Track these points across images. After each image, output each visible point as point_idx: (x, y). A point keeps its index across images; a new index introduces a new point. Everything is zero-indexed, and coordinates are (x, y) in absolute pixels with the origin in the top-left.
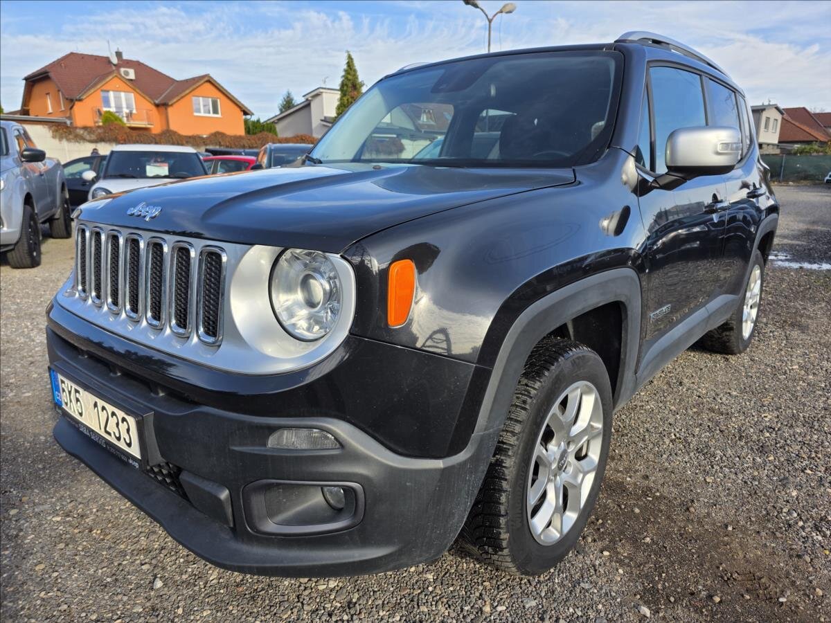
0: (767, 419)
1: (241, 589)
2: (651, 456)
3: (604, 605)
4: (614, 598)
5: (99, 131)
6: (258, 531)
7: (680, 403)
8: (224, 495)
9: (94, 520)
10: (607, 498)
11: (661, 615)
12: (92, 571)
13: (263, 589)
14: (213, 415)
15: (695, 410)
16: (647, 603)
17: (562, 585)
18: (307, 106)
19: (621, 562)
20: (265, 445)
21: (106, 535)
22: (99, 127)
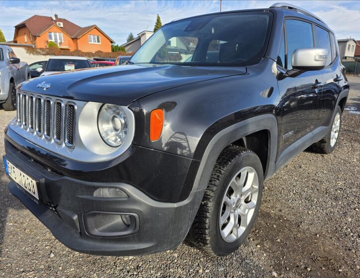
0: (339, 184)
1: (89, 259)
2: (284, 201)
3: (255, 271)
4: (260, 268)
5: (47, 50)
6: (91, 235)
7: (299, 176)
8: (75, 217)
9: (27, 225)
10: (261, 220)
11: (282, 276)
12: (23, 249)
13: (99, 259)
14: (69, 181)
15: (306, 180)
16: (276, 270)
17: (237, 261)
18: (139, 39)
19: (265, 251)
20: (93, 195)
21: (32, 232)
22: (47, 48)
